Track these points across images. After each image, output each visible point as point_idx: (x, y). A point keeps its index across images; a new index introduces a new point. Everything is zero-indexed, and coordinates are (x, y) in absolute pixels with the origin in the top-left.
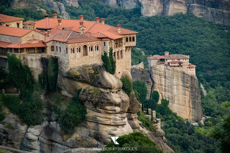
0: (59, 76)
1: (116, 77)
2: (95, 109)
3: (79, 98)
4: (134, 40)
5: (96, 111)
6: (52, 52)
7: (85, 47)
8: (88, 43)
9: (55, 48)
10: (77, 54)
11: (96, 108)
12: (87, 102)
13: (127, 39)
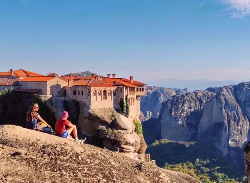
0: (80, 116)
1: (129, 120)
2: (112, 147)
3: (99, 137)
4: (143, 91)
5: (113, 149)
6: (74, 96)
7: (105, 91)
8: (108, 88)
9: (77, 93)
10: (98, 97)
11: (114, 146)
12: (106, 141)
13: (138, 89)
